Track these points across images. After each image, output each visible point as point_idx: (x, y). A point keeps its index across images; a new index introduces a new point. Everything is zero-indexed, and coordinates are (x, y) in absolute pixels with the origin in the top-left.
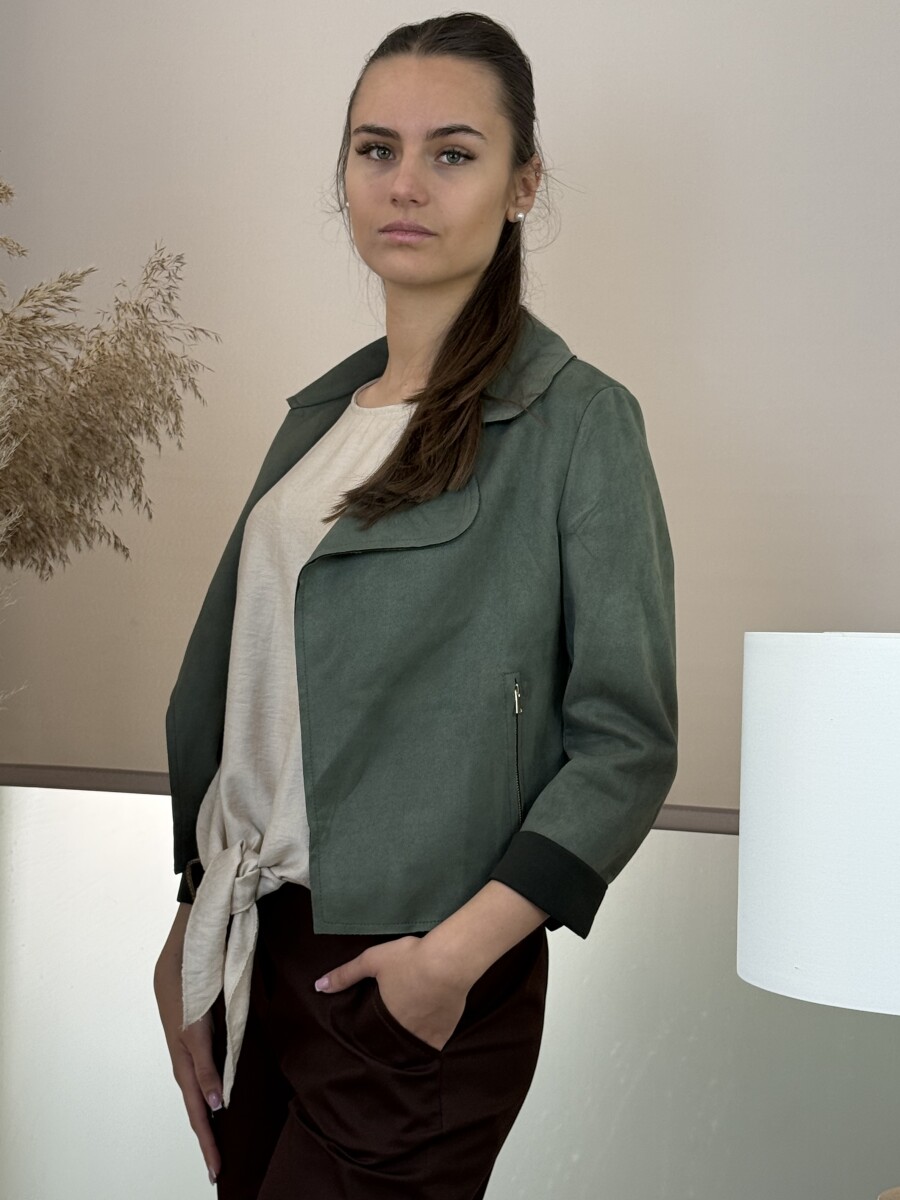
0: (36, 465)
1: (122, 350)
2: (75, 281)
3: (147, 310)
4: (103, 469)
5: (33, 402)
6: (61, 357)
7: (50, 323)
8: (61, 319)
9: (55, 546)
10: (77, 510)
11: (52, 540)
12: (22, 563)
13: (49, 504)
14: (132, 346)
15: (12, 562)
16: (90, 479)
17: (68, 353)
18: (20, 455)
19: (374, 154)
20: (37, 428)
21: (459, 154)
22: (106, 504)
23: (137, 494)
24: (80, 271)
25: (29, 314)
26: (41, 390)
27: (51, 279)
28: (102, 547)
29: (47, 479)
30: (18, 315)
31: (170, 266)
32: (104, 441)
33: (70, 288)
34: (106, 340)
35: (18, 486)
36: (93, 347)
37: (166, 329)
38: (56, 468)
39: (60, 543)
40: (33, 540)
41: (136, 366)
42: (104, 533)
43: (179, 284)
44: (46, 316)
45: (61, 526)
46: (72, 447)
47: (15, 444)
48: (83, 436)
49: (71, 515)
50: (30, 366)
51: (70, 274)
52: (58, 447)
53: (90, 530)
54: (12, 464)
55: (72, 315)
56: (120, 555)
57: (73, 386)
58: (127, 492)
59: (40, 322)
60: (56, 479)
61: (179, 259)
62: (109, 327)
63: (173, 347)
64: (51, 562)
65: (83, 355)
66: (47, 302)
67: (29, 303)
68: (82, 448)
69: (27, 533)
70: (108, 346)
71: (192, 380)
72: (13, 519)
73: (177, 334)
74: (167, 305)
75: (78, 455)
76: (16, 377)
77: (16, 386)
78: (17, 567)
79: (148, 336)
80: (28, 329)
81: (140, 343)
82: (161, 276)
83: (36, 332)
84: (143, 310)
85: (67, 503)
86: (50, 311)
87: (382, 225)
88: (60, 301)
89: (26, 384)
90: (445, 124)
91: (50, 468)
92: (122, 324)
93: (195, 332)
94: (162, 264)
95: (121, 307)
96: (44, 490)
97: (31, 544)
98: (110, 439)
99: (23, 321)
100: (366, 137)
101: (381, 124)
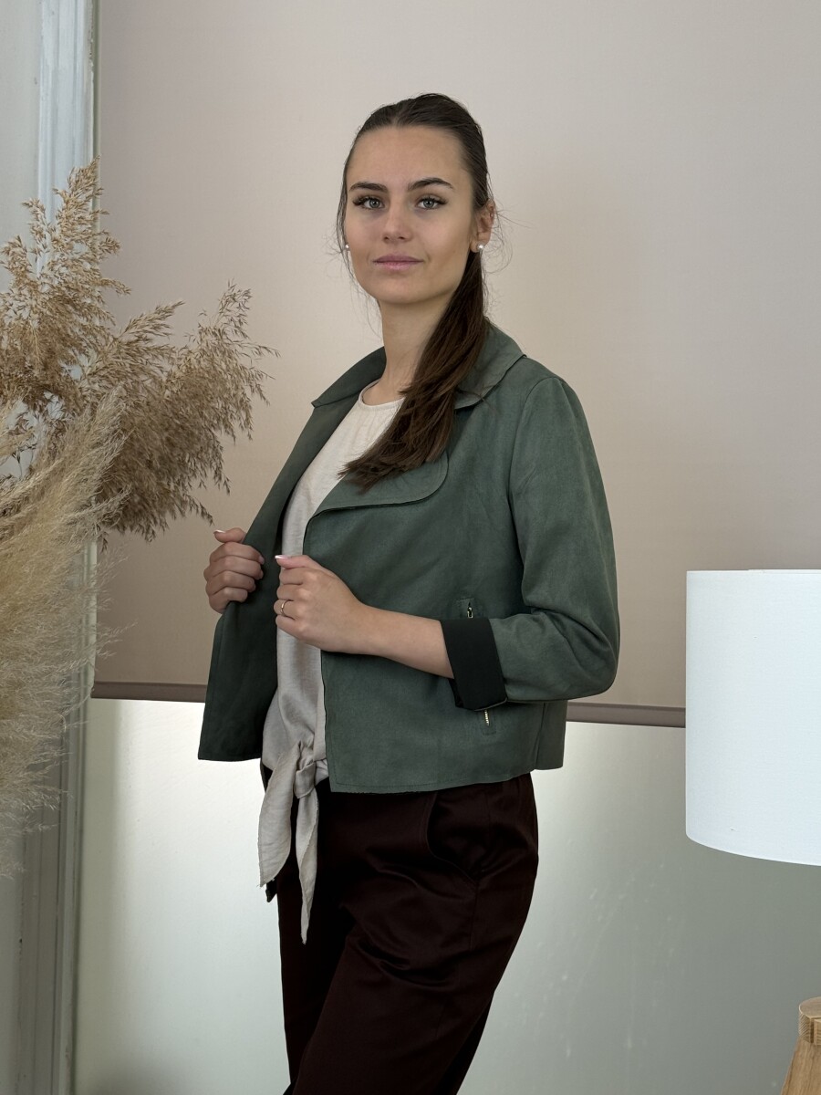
0: (140, 454)
1: (204, 364)
2: (168, 312)
3: (222, 333)
4: (192, 455)
5: (137, 406)
6: (158, 371)
7: (149, 345)
8: (158, 341)
9: (156, 515)
10: (172, 488)
11: (154, 511)
12: (132, 528)
13: (151, 483)
14: (212, 361)
15: (124, 528)
16: (182, 464)
17: (163, 367)
18: (129, 446)
19: (367, 204)
20: (141, 425)
21: (434, 201)
22: (195, 483)
23: (218, 474)
24: (171, 304)
25: (133, 338)
26: (143, 396)
27: (149, 311)
28: (192, 515)
29: (149, 464)
30: (125, 340)
31: (240, 298)
32: (192, 434)
33: (164, 318)
34: (192, 357)
35: (128, 470)
36: (182, 362)
37: (238, 348)
38: (156, 455)
39: (160, 512)
40: (140, 511)
41: (216, 377)
42: (193, 504)
43: (247, 312)
44: (146, 340)
45: (160, 500)
46: (168, 439)
47: (124, 438)
48: (176, 432)
49: (168, 492)
50: (135, 378)
51: (163, 307)
52: (158, 439)
53: (183, 503)
54: (122, 453)
55: (166, 338)
56: (205, 522)
57: (168, 393)
58: (211, 473)
59: (142, 344)
60: (156, 464)
61: (247, 293)
62: (194, 347)
63: (243, 361)
64: (153, 528)
65: (174, 369)
66: (147, 328)
67: (132, 330)
68: (175, 440)
69: (135, 506)
70: (194, 361)
71: (258, 386)
72: (124, 495)
73: (246, 351)
74: (238, 329)
75: (172, 445)
76: (125, 387)
77: (125, 393)
78: (128, 531)
79: (224, 353)
80: (132, 350)
81: (218, 358)
82: (233, 307)
83: (139, 352)
84: (219, 333)
85: (165, 482)
86: (149, 336)
87: (377, 258)
88: (156, 328)
89: (132, 392)
90: (422, 177)
91: (151, 456)
92: (204, 345)
93: (260, 350)
94: (233, 298)
95: (203, 331)
96: (147, 472)
97: (138, 514)
98: (197, 433)
99: (129, 344)
100: (361, 191)
101: (372, 181)
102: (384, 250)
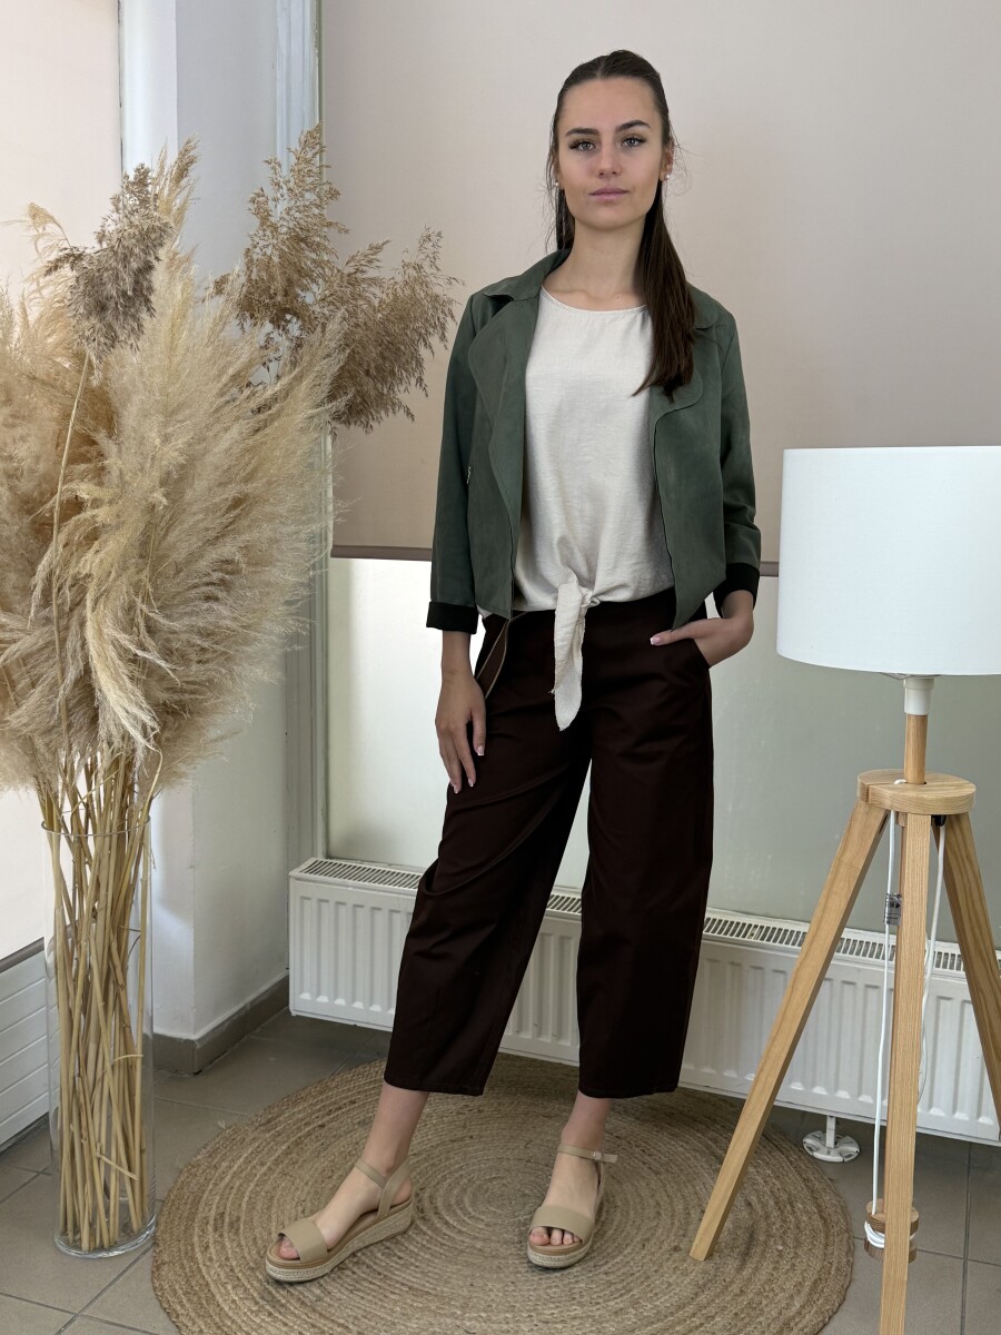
0: (361, 365)
1: (408, 292)
2: (377, 249)
3: (420, 267)
4: (400, 367)
5: (357, 325)
6: (372, 297)
7: (365, 276)
8: (371, 273)
9: (374, 413)
10: (385, 391)
11: (372, 410)
12: (355, 423)
13: (369, 386)
14: (413, 290)
15: (349, 424)
16: (392, 373)
17: (376, 295)
18: (351, 358)
19: (581, 147)
20: (360, 342)
21: (635, 140)
22: (402, 388)
23: (420, 380)
24: (381, 242)
25: (352, 270)
26: (361, 318)
27: (364, 248)
28: (401, 413)
29: (367, 373)
30: (346, 271)
31: (434, 238)
32: (399, 349)
33: (375, 254)
34: (397, 286)
35: (352, 377)
36: (390, 291)
37: (433, 279)
38: (373, 365)
39: (377, 412)
40: (361, 410)
41: (416, 302)
42: (400, 405)
43: (439, 250)
44: (363, 272)
45: (377, 401)
46: (381, 353)
47: (348, 351)
48: (387, 347)
49: (383, 394)
50: (354, 302)
51: (375, 244)
52: (374, 352)
53: (394, 404)
54: (347, 363)
55: (377, 270)
56: (409, 420)
57: (380, 315)
58: (413, 381)
59: (359, 275)
60: (373, 372)
61: (439, 234)
62: (399, 278)
63: (437, 290)
64: (371, 423)
65: (384, 296)
66: (363, 262)
67: (351, 264)
68: (387, 354)
69: (358, 406)
70: (399, 290)
71: (450, 310)
72: (349, 397)
73: (439, 281)
74: (433, 264)
75: (384, 358)
76: (347, 310)
77: (347, 315)
78: (352, 426)
79: (422, 284)
80: (352, 280)
81: (417, 288)
82: (429, 245)
83: (357, 281)
84: (418, 268)
85: (379, 386)
86: (365, 268)
87: (592, 191)
88: (370, 262)
89: (353, 314)
90: (627, 121)
91: (369, 366)
92: (406, 277)
93: (450, 280)
94: (429, 237)
95: (405, 265)
96: (366, 379)
97: (360, 412)
98: (403, 348)
99: (349, 275)
100: (576, 136)
101: (585, 126)
102: (600, 184)
